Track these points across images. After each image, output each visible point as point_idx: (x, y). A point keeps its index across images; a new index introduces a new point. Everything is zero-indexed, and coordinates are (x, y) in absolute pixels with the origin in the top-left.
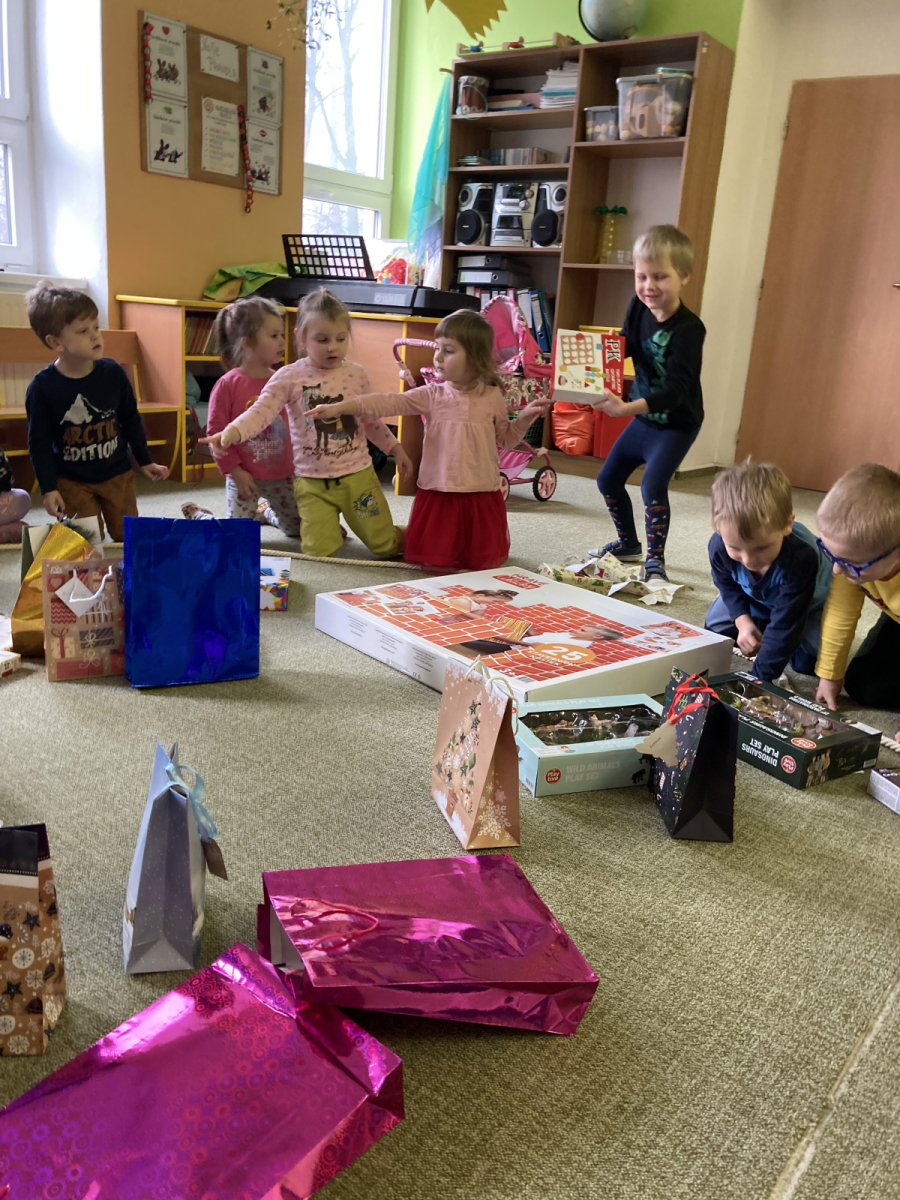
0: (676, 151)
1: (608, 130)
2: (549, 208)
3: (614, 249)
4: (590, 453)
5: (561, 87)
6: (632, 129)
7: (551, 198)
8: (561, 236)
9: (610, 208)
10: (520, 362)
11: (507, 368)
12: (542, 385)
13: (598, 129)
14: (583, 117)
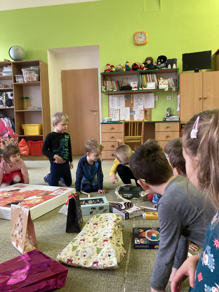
0: (39, 85)
1: (21, 80)
2: (9, 98)
3: (27, 106)
4: (30, 155)
5: (8, 71)
6: (27, 80)
7: (9, 96)
8: (13, 104)
9: (25, 98)
10: (9, 134)
11: (5, 136)
12: (15, 139)
13: (19, 80)
14: (15, 77)
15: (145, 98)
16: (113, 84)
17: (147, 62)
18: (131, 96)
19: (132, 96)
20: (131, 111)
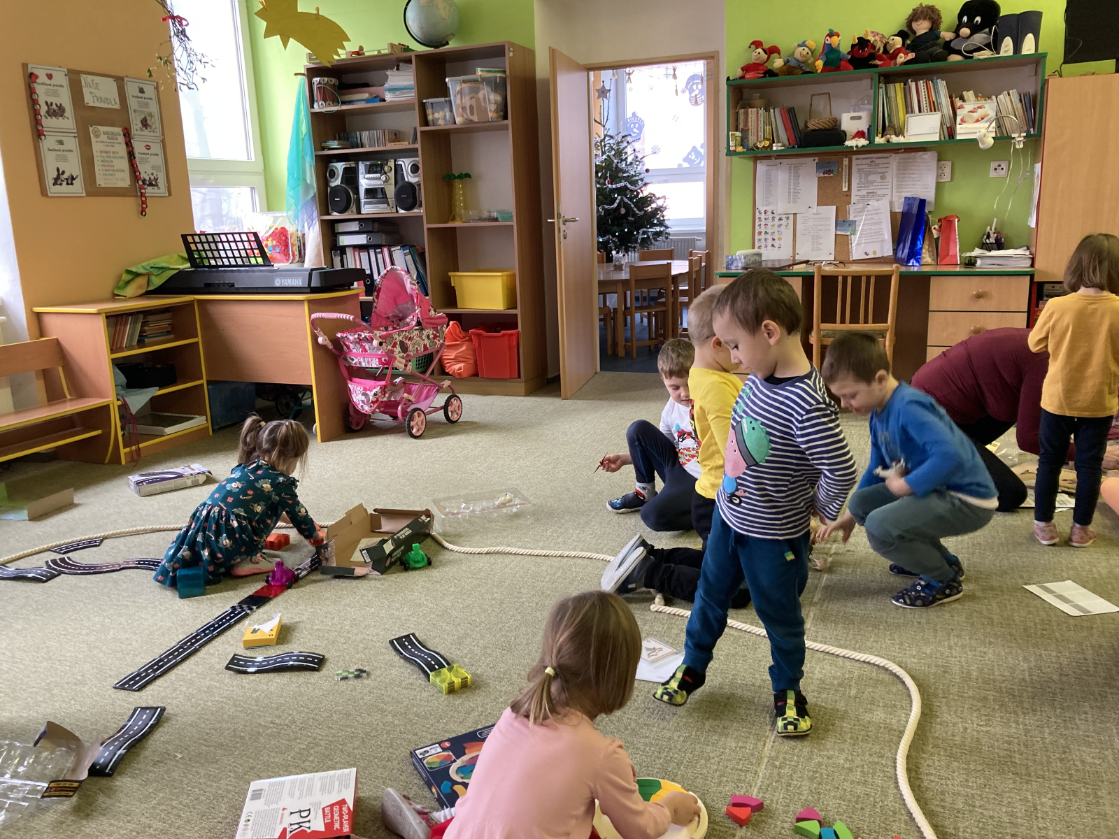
1: (445, 116)
3: (465, 209)
5: (401, 85)
6: (466, 116)
8: (421, 202)
9: (457, 175)
13: (436, 115)
14: (423, 107)
15: (899, 170)
16: (773, 119)
17: (914, 25)
18: (840, 165)
19: (846, 162)
20: (840, 219)
